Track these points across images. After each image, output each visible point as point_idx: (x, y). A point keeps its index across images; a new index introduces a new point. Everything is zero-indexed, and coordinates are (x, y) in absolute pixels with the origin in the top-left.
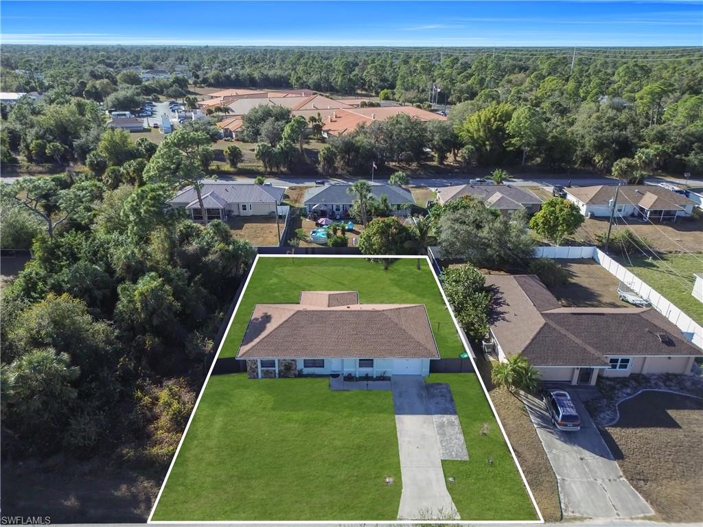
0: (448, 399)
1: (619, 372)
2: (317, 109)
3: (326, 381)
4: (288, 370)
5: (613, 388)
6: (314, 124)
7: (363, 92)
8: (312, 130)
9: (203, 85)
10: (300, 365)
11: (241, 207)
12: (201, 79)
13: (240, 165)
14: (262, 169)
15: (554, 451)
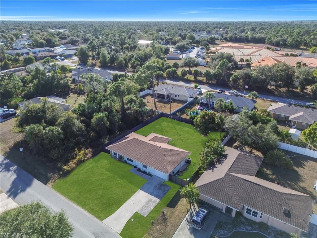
0: (164, 193)
1: (251, 217)
2: (261, 56)
3: (131, 168)
4: (121, 159)
5: (243, 223)
6: (248, 62)
7: (305, 48)
8: (245, 65)
9: (224, 40)
10: (125, 159)
11: (175, 96)
12: (224, 38)
13: (198, 78)
14: (205, 81)
15: (181, 232)
